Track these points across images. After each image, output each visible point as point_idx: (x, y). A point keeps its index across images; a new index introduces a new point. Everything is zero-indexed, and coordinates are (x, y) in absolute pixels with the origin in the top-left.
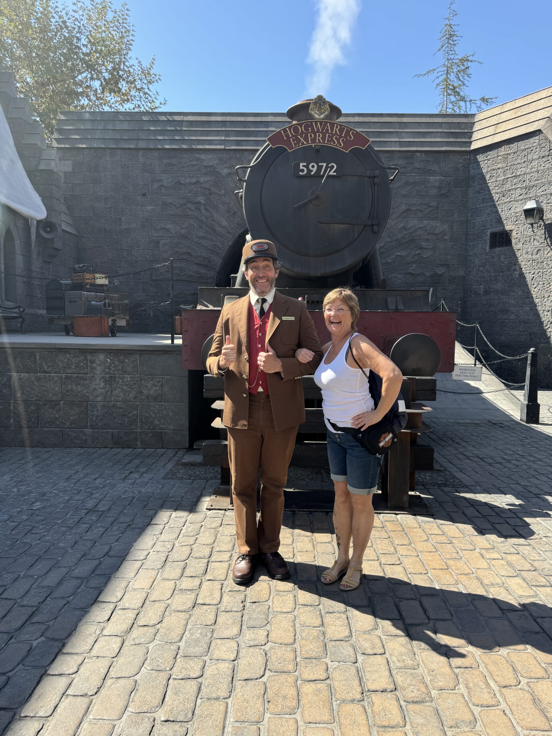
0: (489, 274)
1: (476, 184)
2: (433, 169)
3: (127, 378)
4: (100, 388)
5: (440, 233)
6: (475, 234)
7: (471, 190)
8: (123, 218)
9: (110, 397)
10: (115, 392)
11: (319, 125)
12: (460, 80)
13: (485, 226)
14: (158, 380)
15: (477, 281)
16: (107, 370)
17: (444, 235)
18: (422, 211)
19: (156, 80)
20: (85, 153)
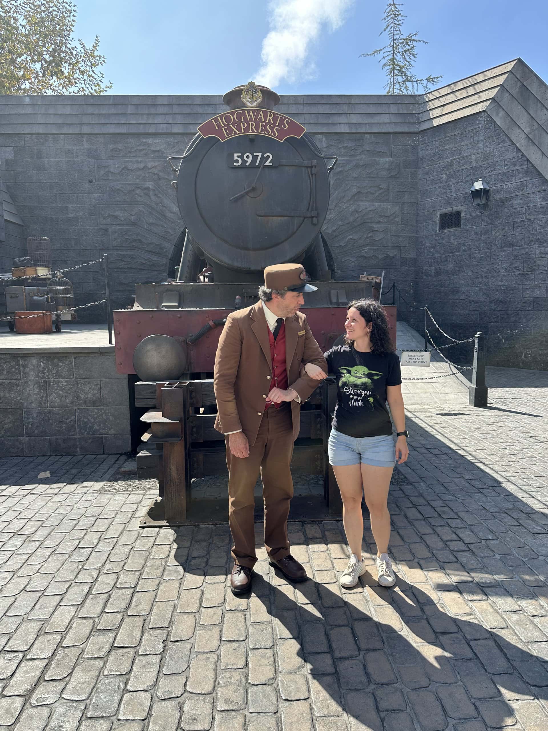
0: (440, 255)
1: (425, 165)
2: (382, 151)
3: (62, 382)
4: (34, 394)
5: (391, 215)
6: (425, 216)
7: (420, 172)
8: (70, 207)
9: (45, 403)
10: (51, 397)
11: (251, 113)
12: (406, 60)
13: (434, 207)
14: (96, 383)
15: (428, 262)
16: (41, 375)
17: (395, 217)
18: (373, 194)
19: (101, 63)
20: (26, 139)
